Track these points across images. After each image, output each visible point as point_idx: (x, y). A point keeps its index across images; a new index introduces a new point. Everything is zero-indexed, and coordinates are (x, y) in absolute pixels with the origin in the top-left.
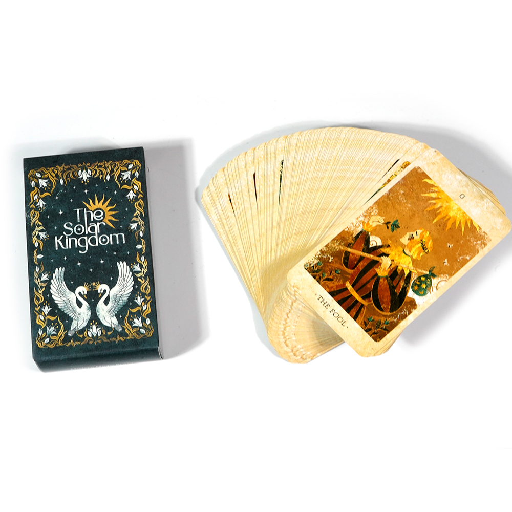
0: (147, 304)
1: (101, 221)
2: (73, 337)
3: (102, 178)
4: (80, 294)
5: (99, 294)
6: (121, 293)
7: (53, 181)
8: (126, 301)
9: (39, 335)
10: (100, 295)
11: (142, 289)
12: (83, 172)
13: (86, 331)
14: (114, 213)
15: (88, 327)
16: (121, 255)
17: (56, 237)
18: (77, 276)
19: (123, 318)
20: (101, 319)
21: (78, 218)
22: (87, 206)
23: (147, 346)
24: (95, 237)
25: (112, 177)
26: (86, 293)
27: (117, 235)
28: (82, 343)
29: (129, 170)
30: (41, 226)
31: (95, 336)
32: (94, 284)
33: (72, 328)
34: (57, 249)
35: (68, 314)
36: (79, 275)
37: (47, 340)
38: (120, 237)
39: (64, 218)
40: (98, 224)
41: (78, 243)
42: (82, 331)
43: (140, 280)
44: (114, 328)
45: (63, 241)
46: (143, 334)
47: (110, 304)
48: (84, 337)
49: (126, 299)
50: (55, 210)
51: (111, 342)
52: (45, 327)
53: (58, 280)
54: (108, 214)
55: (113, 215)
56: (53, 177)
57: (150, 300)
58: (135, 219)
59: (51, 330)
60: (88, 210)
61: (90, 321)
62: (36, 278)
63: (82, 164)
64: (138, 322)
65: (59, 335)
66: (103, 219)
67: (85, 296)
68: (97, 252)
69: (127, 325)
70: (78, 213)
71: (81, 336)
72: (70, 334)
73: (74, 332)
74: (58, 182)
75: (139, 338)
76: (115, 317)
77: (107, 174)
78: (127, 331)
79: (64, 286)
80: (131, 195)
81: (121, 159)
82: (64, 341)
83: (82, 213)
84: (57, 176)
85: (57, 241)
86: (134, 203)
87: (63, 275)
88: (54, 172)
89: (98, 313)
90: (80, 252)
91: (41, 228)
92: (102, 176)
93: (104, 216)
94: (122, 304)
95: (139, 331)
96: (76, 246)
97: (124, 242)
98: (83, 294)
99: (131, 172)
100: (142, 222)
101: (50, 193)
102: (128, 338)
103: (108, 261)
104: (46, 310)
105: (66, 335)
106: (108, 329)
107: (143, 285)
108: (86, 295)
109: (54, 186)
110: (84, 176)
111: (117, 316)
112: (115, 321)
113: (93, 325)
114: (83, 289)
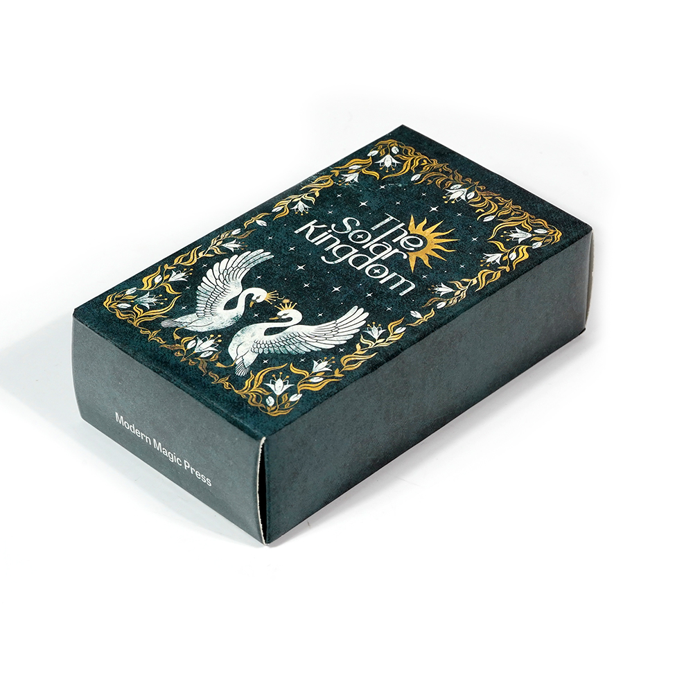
0: (325, 378)
1: (406, 251)
2: (164, 329)
3: (480, 213)
4: (250, 297)
5: (276, 315)
6: (307, 339)
7: (406, 168)
8: (300, 352)
9: (124, 293)
10: (276, 318)
11: (344, 360)
12: (463, 190)
13: (191, 338)
14: (437, 256)
15: (203, 336)
16: (376, 302)
17: (315, 221)
18: (277, 277)
19: (266, 366)
20: (233, 342)
21: (378, 226)
22: (412, 223)
23: (249, 422)
24: (369, 259)
25: (495, 222)
26: (258, 301)
27: (403, 280)
28: (165, 346)
29: (532, 232)
30: (315, 196)
31: (195, 351)
32: (286, 301)
33: (177, 320)
34: (296, 232)
35: (198, 301)
36: (282, 278)
37: (125, 306)
38: (405, 286)
39: (359, 212)
40: (396, 251)
41: (336, 246)
42: (185, 333)
43: (358, 347)
44: (235, 365)
45: (317, 232)
46: (266, 404)
47: (273, 338)
48: (179, 342)
49: (303, 349)
50: (359, 195)
51: (207, 376)
52: (146, 292)
53: (244, 261)
54: (428, 250)
55: (431, 258)
56: (411, 165)
57: (337, 378)
58: (458, 284)
59: (147, 300)
60: (406, 227)
61: (216, 332)
62: (220, 238)
63: (474, 180)
64: (279, 387)
65: (150, 313)
66: (411, 251)
67: (252, 303)
68: (348, 275)
69: (260, 376)
70: (387, 220)
71: (177, 337)
72: (165, 324)
73: (173, 326)
74: (410, 174)
75: (252, 404)
76: (256, 355)
77: (492, 214)
78: (247, 383)
79: (242, 273)
80: (494, 258)
81: (538, 215)
82: (145, 325)
83: (393, 224)
84: (419, 169)
85: (311, 226)
86: (485, 267)
87: (260, 261)
88: (421, 161)
89: (239, 333)
90: (323, 258)
91: (312, 199)
92: (483, 211)
93: (417, 249)
94: (289, 350)
95: (265, 397)
96: (327, 249)
97: (401, 294)
98: (254, 298)
99: (532, 237)
100: (464, 295)
101: (381, 177)
102: (236, 391)
103: (345, 296)
104: (178, 277)
105: (159, 320)
106: (226, 358)
107: (353, 356)
108: (256, 304)
109: (399, 174)
110: (457, 193)
111: (260, 358)
112: (250, 359)
113: (212, 338)
114: (261, 295)
